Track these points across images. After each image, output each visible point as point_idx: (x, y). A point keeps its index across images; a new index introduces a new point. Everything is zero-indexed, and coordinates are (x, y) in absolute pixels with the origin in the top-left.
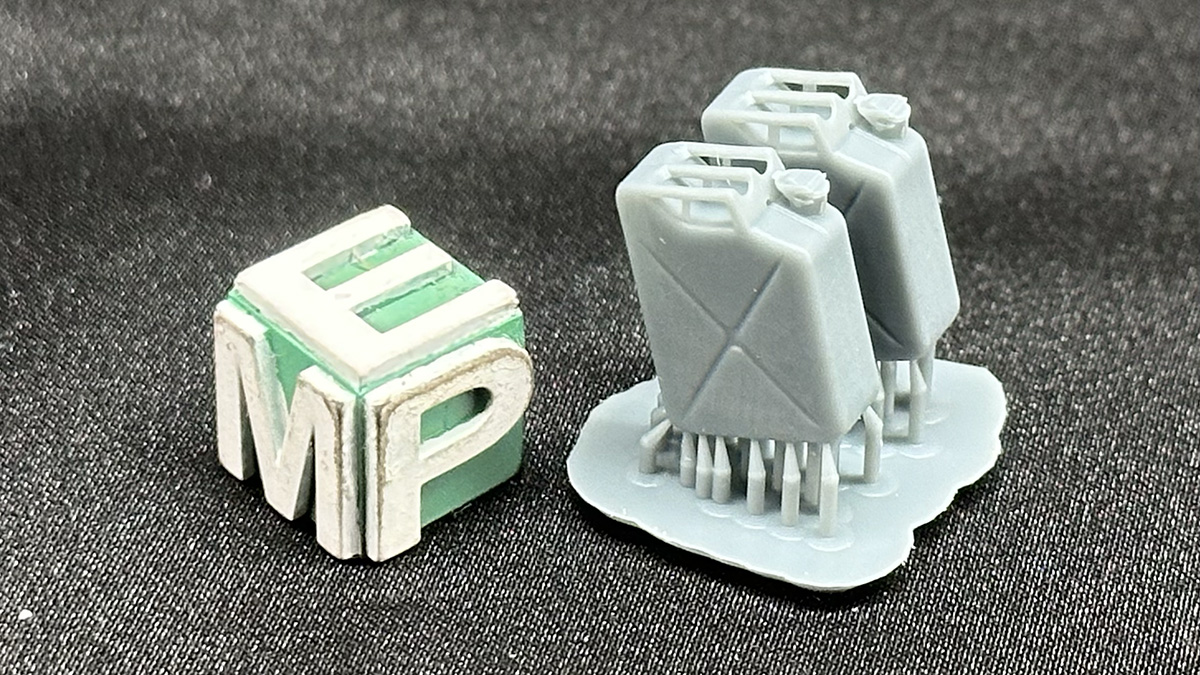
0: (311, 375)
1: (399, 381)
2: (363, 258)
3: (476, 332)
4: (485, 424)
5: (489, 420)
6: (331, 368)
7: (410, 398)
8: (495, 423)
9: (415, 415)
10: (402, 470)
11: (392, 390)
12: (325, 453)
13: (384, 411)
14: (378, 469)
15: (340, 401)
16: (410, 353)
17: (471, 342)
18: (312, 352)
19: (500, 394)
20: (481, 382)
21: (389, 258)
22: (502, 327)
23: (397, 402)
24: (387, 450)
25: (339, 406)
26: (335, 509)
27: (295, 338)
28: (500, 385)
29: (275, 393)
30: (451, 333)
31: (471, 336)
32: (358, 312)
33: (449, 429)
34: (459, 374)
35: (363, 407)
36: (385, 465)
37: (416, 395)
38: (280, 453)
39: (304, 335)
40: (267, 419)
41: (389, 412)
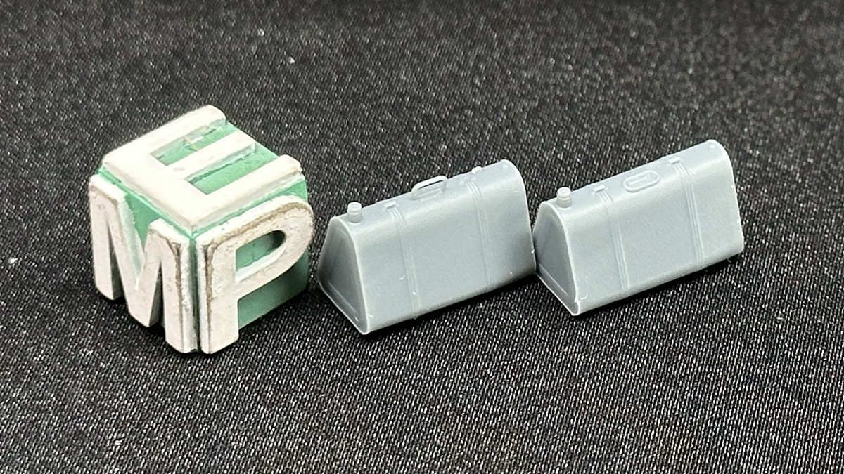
0: (157, 225)
1: (220, 227)
2: (193, 142)
3: (273, 192)
4: (282, 255)
5: (285, 252)
6: (172, 220)
7: (228, 239)
8: (288, 255)
9: (232, 251)
10: (224, 290)
11: (215, 234)
12: (170, 279)
13: (210, 249)
14: (206, 289)
15: (179, 243)
16: (227, 208)
17: (269, 199)
18: (158, 209)
19: (291, 235)
20: (277, 227)
21: (211, 142)
22: (291, 188)
23: (219, 243)
24: (213, 276)
25: (178, 247)
26: (177, 318)
27: (146, 200)
28: (291, 229)
29: (133, 237)
30: (256, 193)
31: (270, 195)
32: (191, 179)
33: (256, 260)
34: (262, 222)
35: (195, 247)
36: (212, 286)
37: (232, 237)
38: (138, 281)
39: (151, 197)
40: (128, 256)
41: (214, 249)
